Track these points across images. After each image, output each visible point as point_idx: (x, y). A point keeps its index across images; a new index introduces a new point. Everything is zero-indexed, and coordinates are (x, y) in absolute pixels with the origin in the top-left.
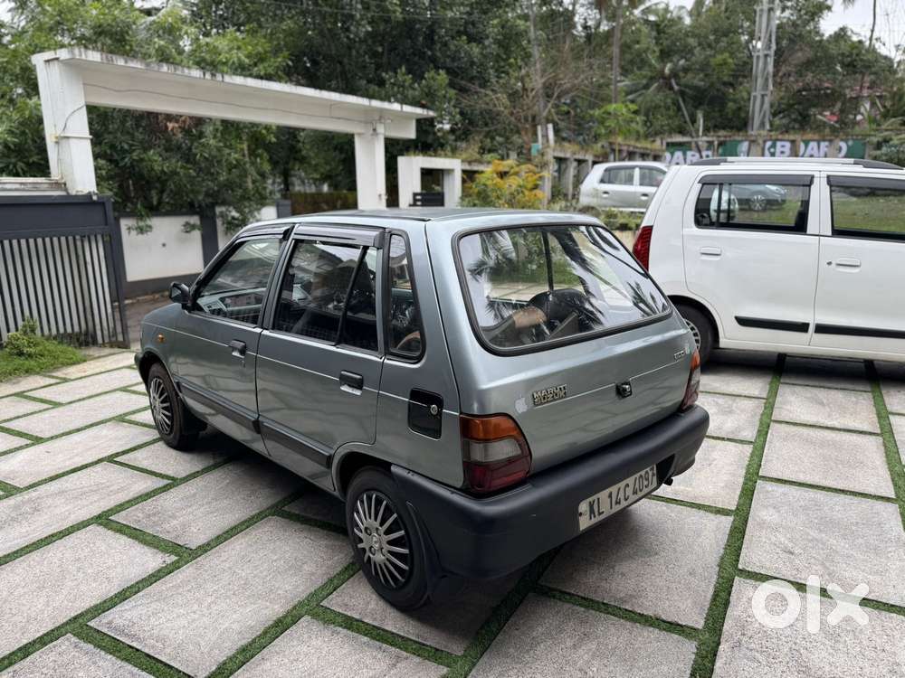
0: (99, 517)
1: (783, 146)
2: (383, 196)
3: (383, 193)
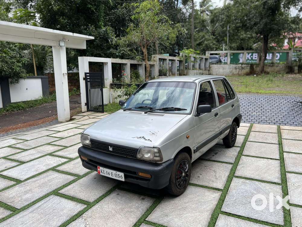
0: (54, 191)
1: (256, 55)
2: (65, 74)
3: (65, 73)
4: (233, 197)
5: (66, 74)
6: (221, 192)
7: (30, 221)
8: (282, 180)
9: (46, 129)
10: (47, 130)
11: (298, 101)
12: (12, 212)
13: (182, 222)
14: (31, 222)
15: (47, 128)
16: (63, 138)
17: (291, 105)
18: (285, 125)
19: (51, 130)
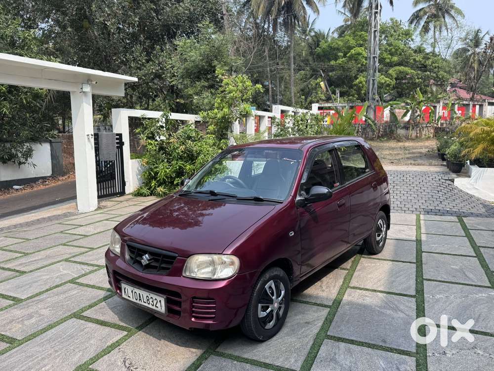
0: (75, 313)
2: (90, 136)
3: (90, 134)
4: (345, 316)
5: (92, 135)
6: (329, 309)
7: (38, 357)
8: (417, 291)
9: (58, 222)
10: (60, 224)
11: (447, 178)
12: (8, 345)
13: (269, 351)
14: (40, 358)
15: (61, 221)
16: (86, 236)
17: (437, 185)
18: (428, 214)
19: (68, 224)
